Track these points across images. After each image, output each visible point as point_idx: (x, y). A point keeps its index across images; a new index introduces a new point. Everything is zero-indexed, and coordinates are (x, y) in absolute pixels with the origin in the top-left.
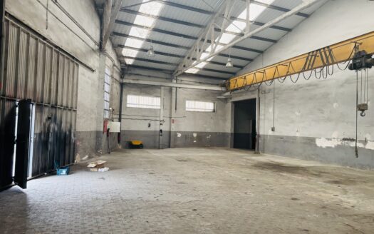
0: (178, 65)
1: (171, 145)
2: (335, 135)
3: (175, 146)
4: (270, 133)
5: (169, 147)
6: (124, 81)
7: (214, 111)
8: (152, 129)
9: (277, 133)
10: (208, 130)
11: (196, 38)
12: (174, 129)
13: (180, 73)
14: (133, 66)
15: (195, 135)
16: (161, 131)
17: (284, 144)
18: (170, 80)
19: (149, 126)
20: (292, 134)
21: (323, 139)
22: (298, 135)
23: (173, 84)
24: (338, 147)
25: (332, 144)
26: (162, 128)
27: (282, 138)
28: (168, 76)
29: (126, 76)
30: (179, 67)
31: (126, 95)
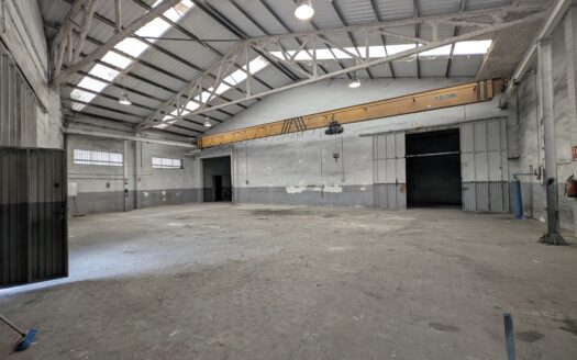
0: (145, 118)
1: (138, 205)
2: (301, 183)
3: (143, 207)
4: (244, 185)
5: (135, 207)
6: (69, 131)
7: (182, 168)
8: (112, 189)
9: (251, 185)
10: (178, 187)
11: (176, 92)
12: (140, 187)
13: (147, 127)
14: (82, 113)
15: (164, 193)
16: (126, 191)
17: (258, 194)
18: (134, 133)
19: (108, 186)
20: (265, 185)
21: (292, 188)
22: (270, 185)
23: (138, 138)
24: (304, 192)
25: (299, 190)
26: (127, 187)
27: (255, 188)
28: (129, 129)
29: (71, 125)
30: (147, 120)
31: (73, 150)
